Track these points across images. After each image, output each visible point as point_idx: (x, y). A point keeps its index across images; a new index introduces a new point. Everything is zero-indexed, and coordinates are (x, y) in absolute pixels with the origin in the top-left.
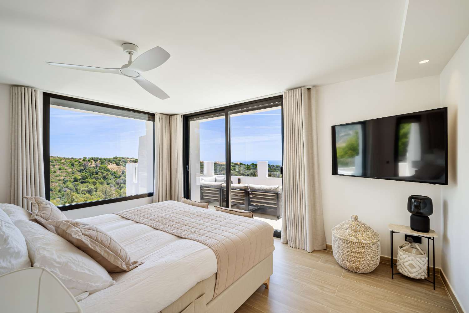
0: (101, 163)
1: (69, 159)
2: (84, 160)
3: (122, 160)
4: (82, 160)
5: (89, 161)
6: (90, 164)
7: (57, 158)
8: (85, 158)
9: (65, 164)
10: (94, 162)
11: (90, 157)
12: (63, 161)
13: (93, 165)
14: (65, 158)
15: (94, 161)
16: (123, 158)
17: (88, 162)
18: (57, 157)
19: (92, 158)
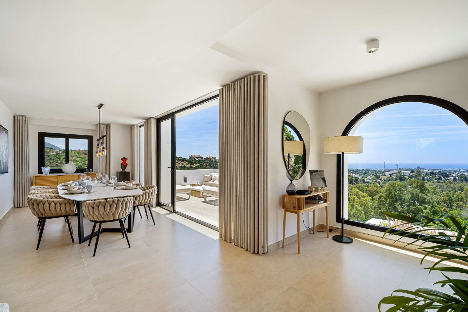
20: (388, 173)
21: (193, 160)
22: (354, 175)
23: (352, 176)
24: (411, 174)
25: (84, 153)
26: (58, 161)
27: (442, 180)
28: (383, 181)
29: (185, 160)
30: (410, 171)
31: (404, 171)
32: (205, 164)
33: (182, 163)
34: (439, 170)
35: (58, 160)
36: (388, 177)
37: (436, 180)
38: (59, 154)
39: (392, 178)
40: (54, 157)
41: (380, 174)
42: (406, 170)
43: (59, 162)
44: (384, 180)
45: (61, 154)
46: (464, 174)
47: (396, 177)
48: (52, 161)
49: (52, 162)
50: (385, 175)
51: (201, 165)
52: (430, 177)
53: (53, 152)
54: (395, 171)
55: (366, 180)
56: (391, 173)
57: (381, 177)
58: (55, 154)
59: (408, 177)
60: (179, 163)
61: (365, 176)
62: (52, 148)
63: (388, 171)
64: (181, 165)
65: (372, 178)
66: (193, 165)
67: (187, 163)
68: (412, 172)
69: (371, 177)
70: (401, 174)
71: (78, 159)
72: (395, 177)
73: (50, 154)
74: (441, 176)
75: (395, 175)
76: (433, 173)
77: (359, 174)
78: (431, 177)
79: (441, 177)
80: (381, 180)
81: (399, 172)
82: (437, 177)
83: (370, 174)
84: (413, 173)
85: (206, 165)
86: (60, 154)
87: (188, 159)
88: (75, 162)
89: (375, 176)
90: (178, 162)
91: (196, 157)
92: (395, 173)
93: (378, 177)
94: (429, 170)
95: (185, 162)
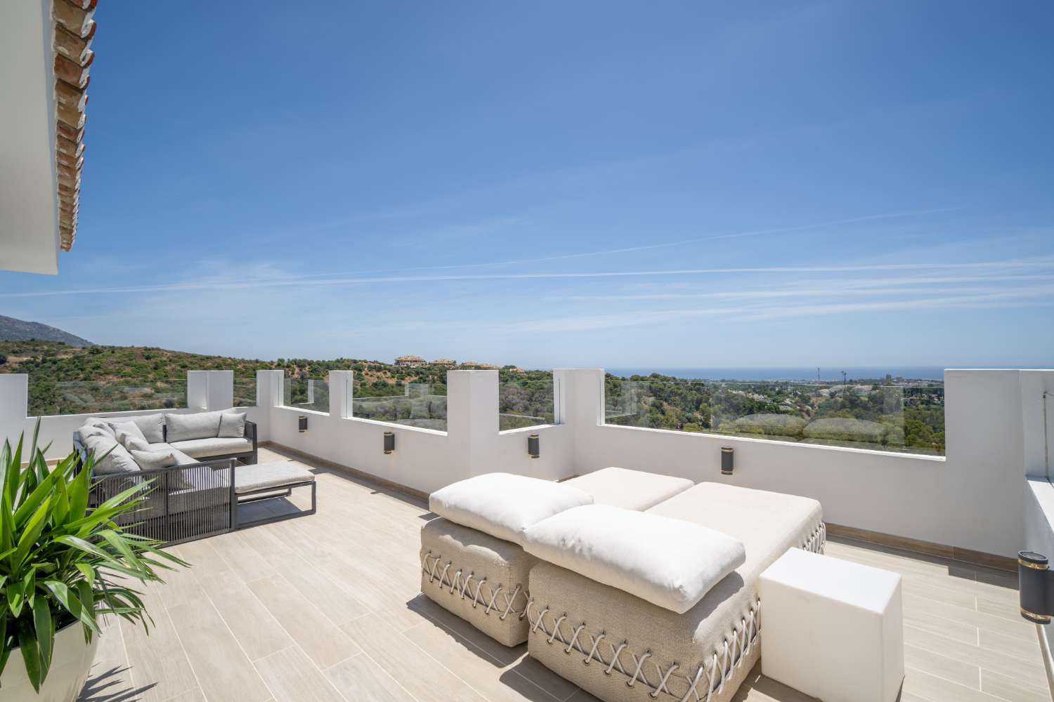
0: (311, 371)
1: (250, 362)
2: (279, 365)
3: (353, 365)
4: (276, 364)
5: (288, 367)
6: (290, 372)
7: (230, 361)
8: (282, 360)
9: (243, 373)
10: (297, 370)
11: (291, 359)
12: (240, 367)
13: (296, 376)
14: (243, 361)
15: (299, 366)
16: (355, 362)
17: (287, 369)
18: (230, 358)
19: (295, 362)
20: (827, 390)
21: (402, 369)
22: (757, 397)
23: (752, 400)
24: (874, 393)
25: (143, 356)
26: (78, 374)
27: (935, 404)
28: (817, 408)
29: (385, 369)
30: (871, 387)
31: (860, 387)
32: (430, 376)
33: (379, 374)
34: (930, 383)
35: (80, 371)
36: (828, 400)
37: (922, 403)
38: (81, 356)
39: (836, 402)
40: (67, 364)
41: (810, 394)
42: (862, 383)
43: (82, 376)
44: (819, 407)
45: (86, 358)
47: (842, 399)
48: (62, 375)
49: (64, 378)
50: (820, 395)
51: (421, 378)
52: (911, 398)
53: (66, 353)
54: (840, 387)
55: (781, 408)
56: (832, 390)
57: (813, 400)
58: (70, 356)
59: (867, 399)
60: (371, 376)
61: (780, 398)
62: (63, 344)
63: (828, 387)
64: (376, 380)
65: (793, 401)
66: (403, 379)
67: (389, 374)
68: (875, 387)
69: (793, 399)
70: (854, 391)
71: (128, 370)
72: (840, 400)
73: (60, 357)
74: (933, 396)
75: (841, 394)
77: (766, 394)
78: (914, 397)
79: (933, 398)
80: (812, 406)
81: (849, 389)
82: (925, 397)
83: (790, 394)
84: (877, 391)
85: (433, 379)
86: (84, 356)
87: (391, 366)
88: (122, 377)
89: (800, 397)
90: (370, 373)
91: (411, 362)
92: (841, 391)
93: (806, 400)
94: (908, 381)
95: (386, 373)
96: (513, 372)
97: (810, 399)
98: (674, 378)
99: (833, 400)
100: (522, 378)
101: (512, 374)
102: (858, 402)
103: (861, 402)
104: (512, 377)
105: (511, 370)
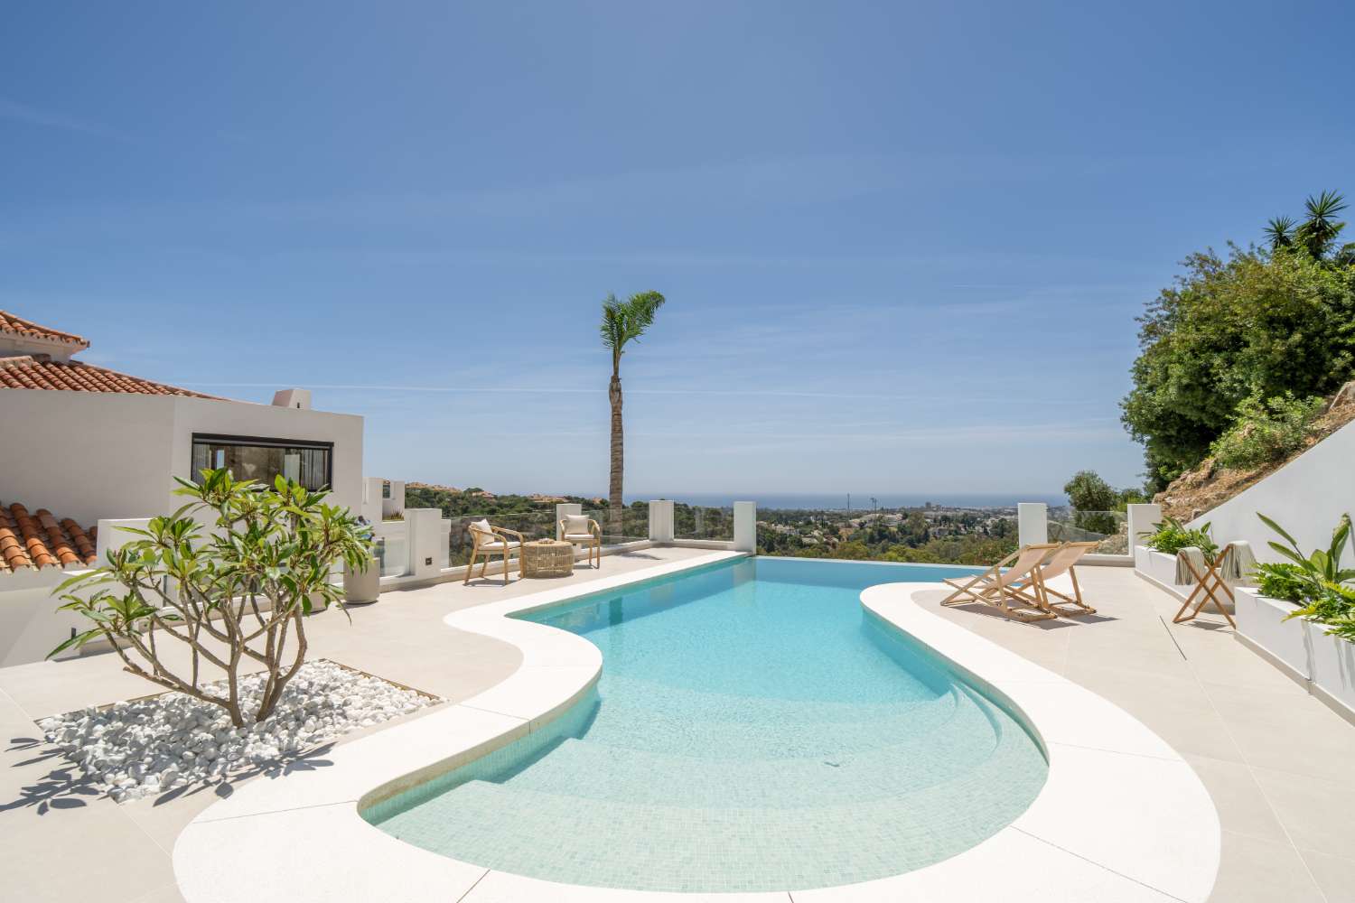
22: (780, 528)
27: (961, 534)
28: (845, 540)
30: (899, 516)
31: (891, 516)
36: (857, 531)
37: (950, 534)
39: (865, 533)
41: (840, 525)
42: (893, 512)
46: (1005, 520)
47: (871, 530)
50: (850, 526)
54: (874, 516)
55: (806, 540)
56: (863, 520)
57: (842, 531)
59: (896, 530)
61: (807, 531)
63: (858, 517)
65: (821, 534)
68: (905, 517)
69: (821, 530)
70: (884, 522)
72: (869, 530)
74: (961, 525)
75: (871, 525)
76: (946, 519)
77: (791, 524)
78: (942, 527)
80: (840, 538)
81: (880, 519)
82: (953, 527)
84: (907, 520)
89: (829, 528)
92: (871, 521)
93: (835, 532)
96: (477, 496)
97: (838, 530)
98: (685, 505)
99: (862, 531)
100: (488, 505)
101: (475, 499)
102: (887, 533)
103: (890, 533)
104: (475, 504)
105: (474, 494)
